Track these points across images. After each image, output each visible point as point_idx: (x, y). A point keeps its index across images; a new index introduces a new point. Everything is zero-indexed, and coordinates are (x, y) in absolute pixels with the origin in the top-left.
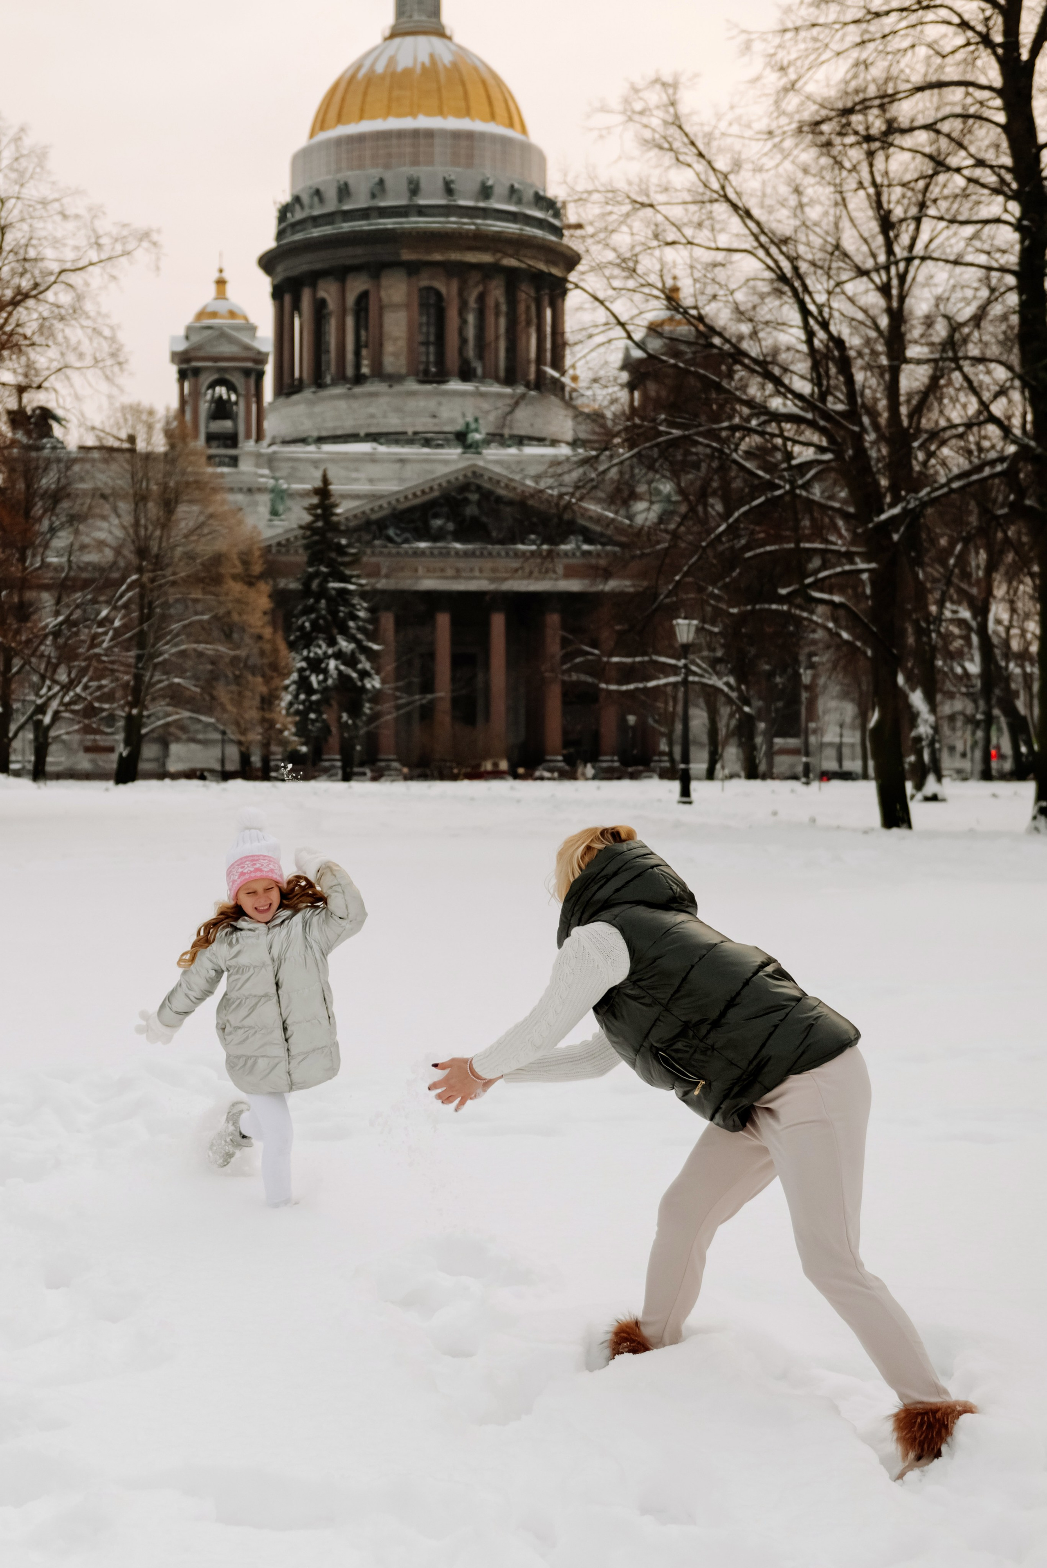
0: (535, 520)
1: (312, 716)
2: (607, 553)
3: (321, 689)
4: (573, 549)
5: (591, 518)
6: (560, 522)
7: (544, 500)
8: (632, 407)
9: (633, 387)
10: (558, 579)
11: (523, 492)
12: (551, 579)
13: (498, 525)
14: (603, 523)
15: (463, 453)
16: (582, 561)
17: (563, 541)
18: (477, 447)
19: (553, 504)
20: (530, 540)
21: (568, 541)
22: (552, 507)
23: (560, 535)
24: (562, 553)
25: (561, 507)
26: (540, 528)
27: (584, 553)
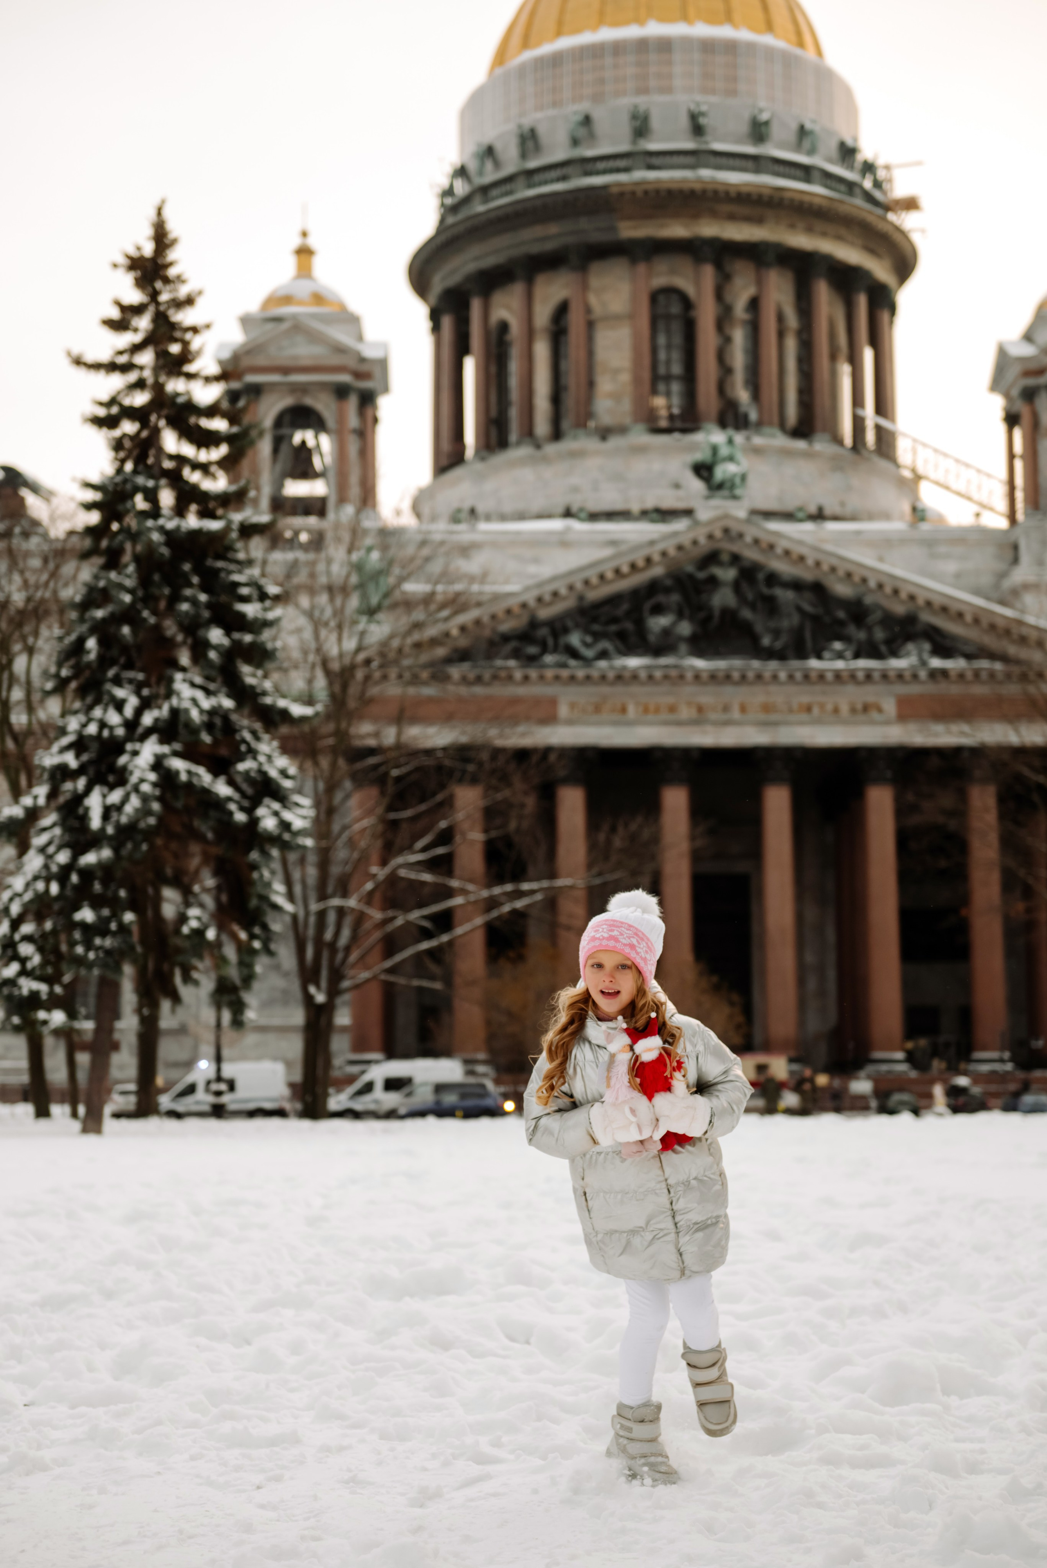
0: (841, 614)
1: (86, 915)
2: (977, 674)
3: (110, 830)
4: (913, 667)
5: (944, 609)
6: (888, 620)
7: (857, 579)
8: (1011, 456)
9: (1012, 420)
10: (887, 723)
11: (818, 564)
12: (873, 723)
13: (772, 624)
14: (969, 618)
15: (708, 498)
16: (930, 688)
17: (895, 653)
18: (732, 487)
19: (872, 584)
20: (833, 650)
21: (903, 652)
22: (871, 591)
23: (889, 642)
24: (892, 674)
25: (888, 590)
26: (852, 630)
27: (934, 674)
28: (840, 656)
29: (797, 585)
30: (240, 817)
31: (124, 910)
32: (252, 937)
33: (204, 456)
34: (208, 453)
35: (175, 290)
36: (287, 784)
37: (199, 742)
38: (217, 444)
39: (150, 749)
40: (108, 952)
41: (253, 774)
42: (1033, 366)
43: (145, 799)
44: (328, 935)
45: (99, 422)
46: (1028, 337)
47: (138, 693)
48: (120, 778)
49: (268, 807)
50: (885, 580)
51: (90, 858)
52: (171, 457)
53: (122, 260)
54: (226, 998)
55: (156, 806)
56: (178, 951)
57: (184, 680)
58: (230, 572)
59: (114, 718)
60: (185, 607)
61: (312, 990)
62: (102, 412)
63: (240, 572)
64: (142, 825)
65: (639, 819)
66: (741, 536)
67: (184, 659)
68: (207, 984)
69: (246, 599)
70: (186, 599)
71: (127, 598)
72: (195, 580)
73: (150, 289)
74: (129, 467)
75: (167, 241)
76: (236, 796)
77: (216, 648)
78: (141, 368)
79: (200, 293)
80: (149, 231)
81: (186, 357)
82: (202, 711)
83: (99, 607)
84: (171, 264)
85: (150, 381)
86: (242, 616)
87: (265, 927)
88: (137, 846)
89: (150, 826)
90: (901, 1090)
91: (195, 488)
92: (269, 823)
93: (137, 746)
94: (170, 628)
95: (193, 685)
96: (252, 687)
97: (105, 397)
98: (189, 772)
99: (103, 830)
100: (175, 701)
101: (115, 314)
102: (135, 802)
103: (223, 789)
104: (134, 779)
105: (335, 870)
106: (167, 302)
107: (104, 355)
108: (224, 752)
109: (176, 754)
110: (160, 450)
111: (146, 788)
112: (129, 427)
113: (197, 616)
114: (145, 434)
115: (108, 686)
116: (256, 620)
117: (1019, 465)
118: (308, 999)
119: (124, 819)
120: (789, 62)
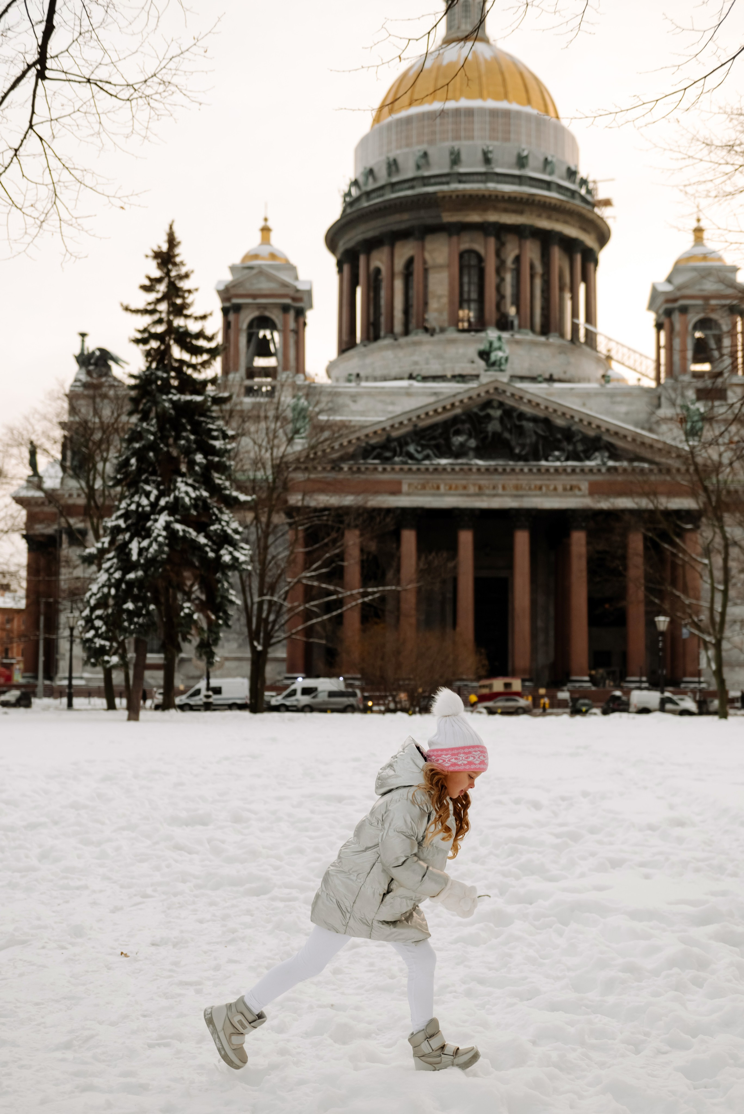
0: (559, 436)
1: (130, 606)
2: (634, 470)
3: (142, 561)
4: (598, 465)
5: (616, 434)
6: (585, 439)
7: (568, 416)
8: (659, 348)
9: (659, 326)
10: (583, 496)
11: (547, 408)
12: (576, 496)
13: (520, 441)
14: (629, 439)
15: (486, 371)
16: (608, 477)
17: (588, 458)
18: (500, 364)
19: (577, 419)
20: (554, 456)
21: (593, 457)
22: (576, 423)
23: (585, 451)
24: (586, 470)
25: (585, 423)
26: (565, 444)
27: (610, 469)
28: (558, 459)
29: (535, 419)
30: (211, 555)
31: (150, 603)
32: (218, 618)
33: (194, 360)
34: (197, 358)
35: (179, 270)
36: (237, 537)
37: (190, 515)
38: (201, 354)
39: (163, 518)
40: (141, 625)
41: (219, 531)
42: (671, 297)
43: (160, 545)
44: (264, 615)
45: (137, 341)
46: (669, 280)
47: (158, 488)
48: (147, 533)
49: (227, 549)
50: (583, 417)
51: (132, 576)
52: (177, 361)
53: (151, 254)
54: (204, 650)
55: (166, 549)
56: (181, 625)
57: (182, 482)
58: (207, 423)
59: (144, 501)
60: (183, 442)
61: (255, 643)
62: (139, 336)
63: (213, 424)
64: (159, 558)
65: (433, 554)
66: (504, 392)
67: (184, 469)
68: (196, 641)
69: (216, 438)
70: (184, 438)
71: (152, 438)
72: (189, 428)
73: (165, 270)
74: (154, 365)
75: (175, 243)
76: (210, 543)
77: (199, 464)
78: (160, 312)
79: (192, 272)
80: (165, 238)
81: (185, 306)
82: (191, 498)
83: (137, 442)
84: (177, 255)
85: (166, 319)
86: (214, 447)
87: (225, 612)
88: (156, 569)
89: (163, 559)
90: (585, 697)
91: (190, 377)
92: (227, 558)
93: (157, 517)
94: (175, 453)
95: (187, 484)
96: (219, 485)
97: (141, 328)
98: (184, 531)
99: (138, 560)
100: (177, 493)
101: (147, 283)
102: (155, 546)
103: (202, 540)
104: (154, 535)
105: (268, 580)
106: (175, 276)
107: (141, 306)
108: (204, 519)
109: (177, 521)
110: (171, 356)
111: (160, 539)
112: (154, 344)
113: (189, 447)
114: (163, 347)
115: (142, 484)
116: (221, 449)
117: (663, 352)
118: (253, 648)
119: (149, 556)
120: (539, 123)
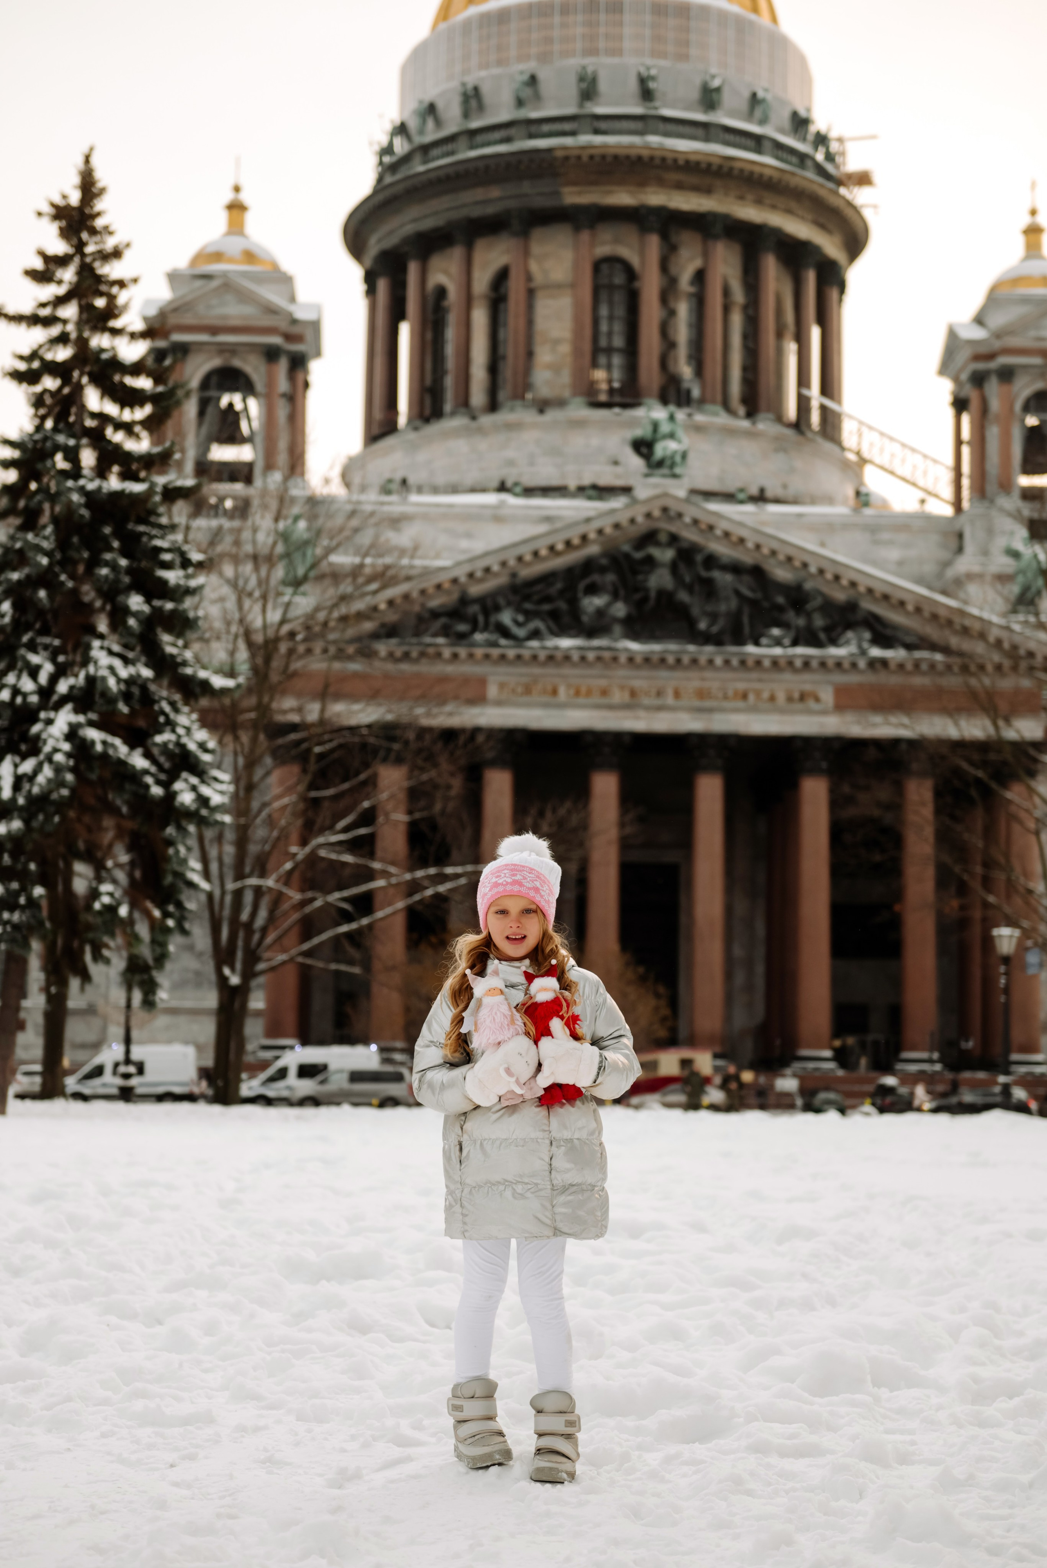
0: (780, 600)
2: (917, 665)
3: (21, 801)
4: (852, 655)
5: (886, 597)
6: (828, 606)
7: (797, 564)
8: (959, 442)
9: (960, 405)
10: (824, 712)
11: (758, 547)
12: (810, 712)
13: (709, 608)
14: (910, 607)
15: (647, 475)
16: (870, 678)
17: (834, 642)
18: (673, 465)
19: (813, 569)
20: (771, 637)
21: (842, 640)
22: (812, 576)
23: (828, 629)
24: (830, 663)
25: (829, 576)
26: (790, 616)
27: (873, 664)
28: (778, 642)
29: (736, 568)
30: (157, 791)
31: (34, 884)
32: (166, 915)
33: (127, 415)
34: (132, 412)
35: (102, 242)
36: (206, 758)
37: (115, 712)
38: (142, 405)
39: (64, 718)
40: (16, 927)
41: (171, 746)
42: (983, 350)
43: (58, 769)
44: (244, 916)
45: (18, 376)
46: (979, 320)
47: (53, 660)
48: (33, 747)
49: (186, 780)
50: (825, 565)
52: (94, 415)
53: (47, 209)
54: (137, 978)
55: (69, 777)
56: (89, 927)
57: (102, 648)
58: (152, 537)
59: (27, 685)
60: (104, 571)
61: (227, 971)
62: (22, 366)
63: (162, 537)
64: (54, 796)
65: (568, 804)
66: (680, 515)
67: (103, 627)
68: (119, 963)
69: (168, 566)
70: (107, 564)
71: (45, 561)
72: (116, 544)
73: (75, 241)
74: (49, 424)
75: (94, 190)
76: (153, 769)
77: (136, 614)
78: (65, 322)
79: (128, 245)
80: (76, 180)
81: (111, 311)
82: (119, 680)
83: (14, 569)
84: (98, 214)
85: (73, 336)
86: (164, 582)
87: (179, 905)
88: (48, 818)
89: (62, 797)
90: (827, 1089)
91: (118, 447)
92: (186, 798)
93: (52, 714)
94: (88, 593)
95: (111, 653)
96: (172, 656)
97: (26, 351)
98: (104, 743)
99: (13, 800)
100: (91, 669)
101: (38, 264)
102: (47, 772)
103: (139, 762)
104: (47, 749)
105: (253, 849)
106: (93, 254)
107: (27, 308)
108: (141, 723)
109: (91, 724)
110: (83, 407)
111: (59, 758)
112: (50, 383)
113: (117, 581)
114: (66, 390)
115: (22, 651)
116: (178, 586)
117: (966, 451)
118: (222, 981)
119: (36, 790)
120: (742, 27)
